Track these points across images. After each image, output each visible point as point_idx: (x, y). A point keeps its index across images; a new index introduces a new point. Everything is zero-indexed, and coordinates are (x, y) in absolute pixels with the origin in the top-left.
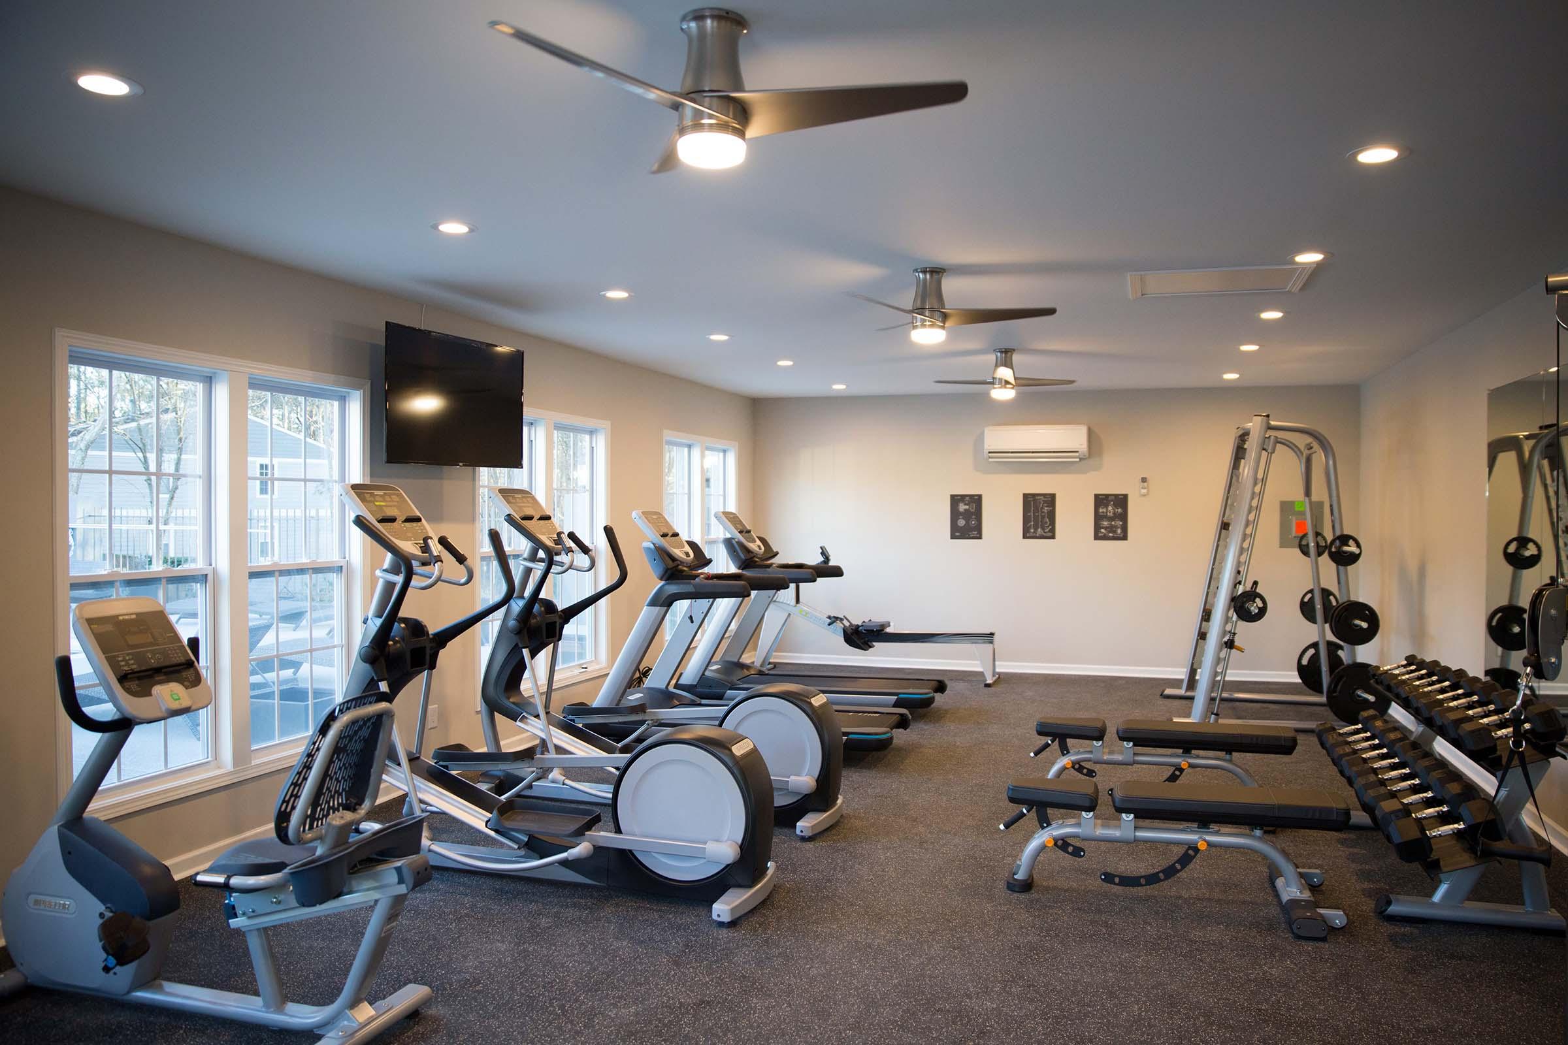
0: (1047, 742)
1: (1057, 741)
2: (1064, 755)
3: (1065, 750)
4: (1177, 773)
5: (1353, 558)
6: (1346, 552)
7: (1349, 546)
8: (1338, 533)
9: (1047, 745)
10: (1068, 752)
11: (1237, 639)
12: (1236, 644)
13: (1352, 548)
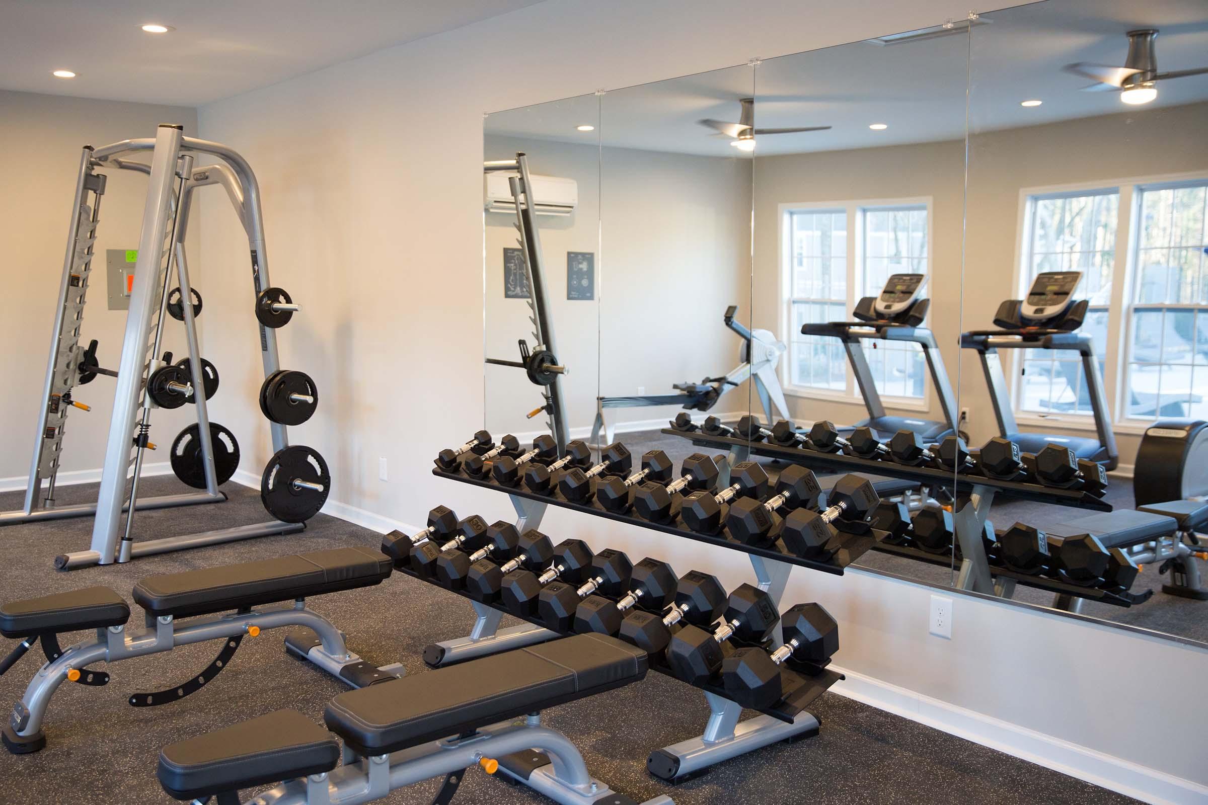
0: (22, 645)
1: (38, 642)
2: (52, 660)
3: (53, 653)
4: (232, 644)
5: (284, 317)
6: (276, 310)
7: (280, 303)
8: (264, 287)
9: (23, 650)
10: (61, 654)
11: (150, 433)
12: (149, 441)
13: (282, 305)
